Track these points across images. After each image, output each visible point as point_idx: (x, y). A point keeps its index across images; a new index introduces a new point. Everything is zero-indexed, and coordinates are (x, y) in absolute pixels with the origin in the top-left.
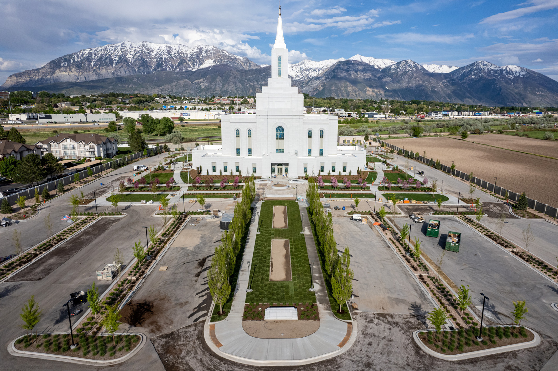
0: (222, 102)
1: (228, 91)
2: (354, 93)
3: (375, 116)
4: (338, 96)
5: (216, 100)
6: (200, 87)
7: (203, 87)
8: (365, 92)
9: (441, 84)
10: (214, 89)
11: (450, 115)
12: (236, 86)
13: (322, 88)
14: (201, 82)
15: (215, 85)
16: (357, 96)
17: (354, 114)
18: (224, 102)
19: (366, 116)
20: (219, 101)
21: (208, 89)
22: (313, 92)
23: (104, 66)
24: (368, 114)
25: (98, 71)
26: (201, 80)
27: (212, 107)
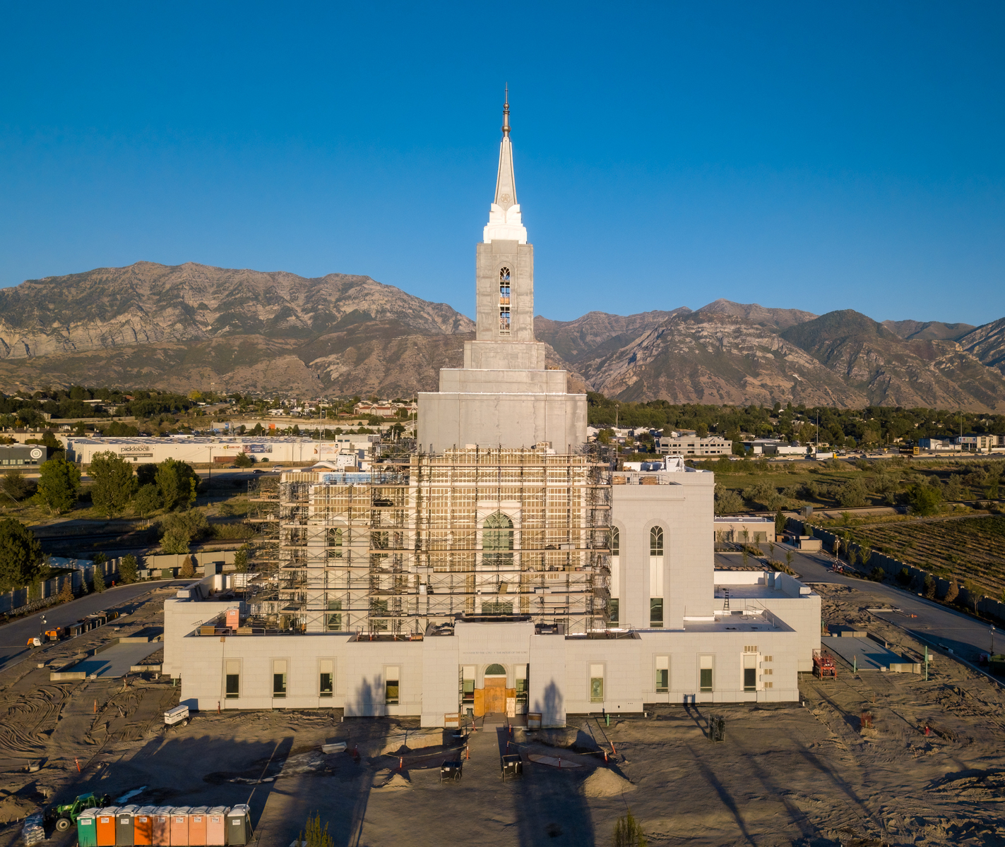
0: (374, 412)
1: (400, 386)
2: (715, 392)
3: (782, 450)
4: (675, 397)
5: (360, 408)
6: (328, 374)
7: (334, 375)
8: (744, 385)
9: (932, 368)
10: (363, 380)
11: (979, 445)
12: (419, 374)
13: (635, 378)
14: (330, 364)
15: (367, 371)
16: (722, 397)
17: (726, 446)
18: (381, 413)
19: (758, 450)
20: (367, 411)
21: (347, 380)
22: (613, 388)
23: (80, 319)
24: (762, 445)
25: (65, 333)
26: (332, 357)
27: (345, 427)
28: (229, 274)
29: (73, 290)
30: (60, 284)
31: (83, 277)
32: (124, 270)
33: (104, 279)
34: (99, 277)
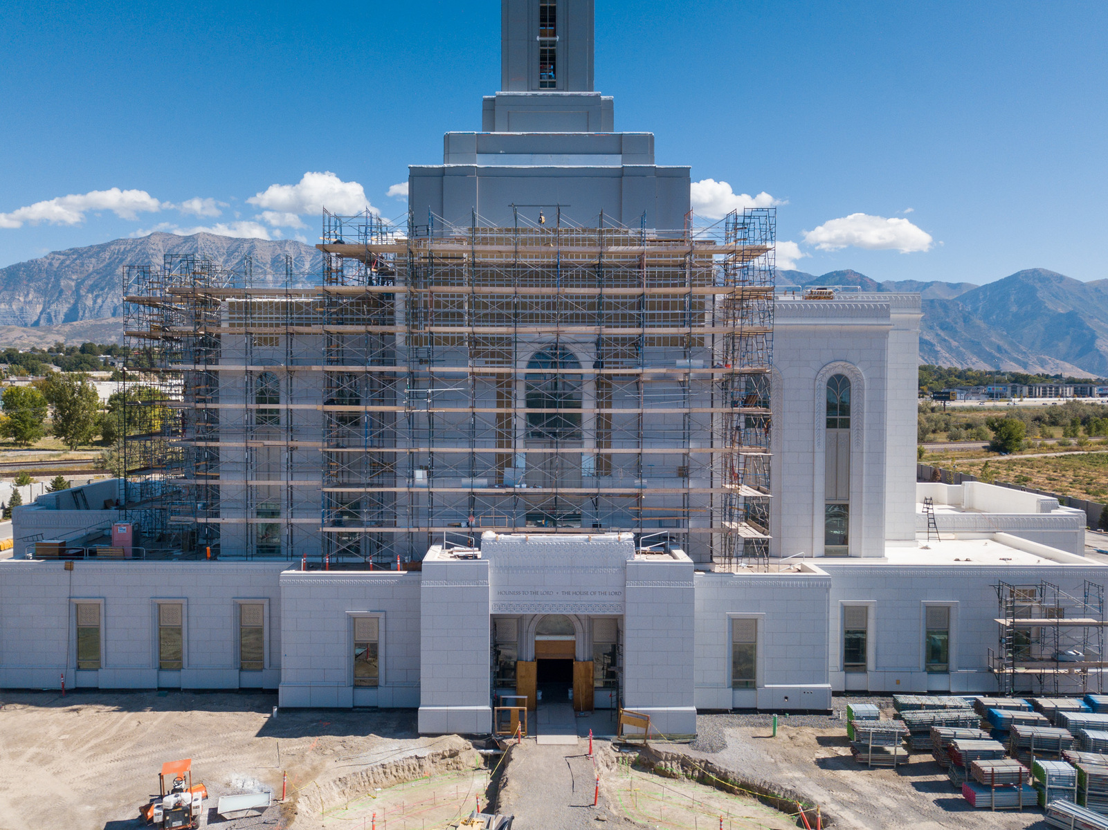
28: (237, 243)
29: (93, 260)
30: (81, 255)
31: (103, 248)
32: (140, 241)
33: (122, 249)
34: (117, 248)
